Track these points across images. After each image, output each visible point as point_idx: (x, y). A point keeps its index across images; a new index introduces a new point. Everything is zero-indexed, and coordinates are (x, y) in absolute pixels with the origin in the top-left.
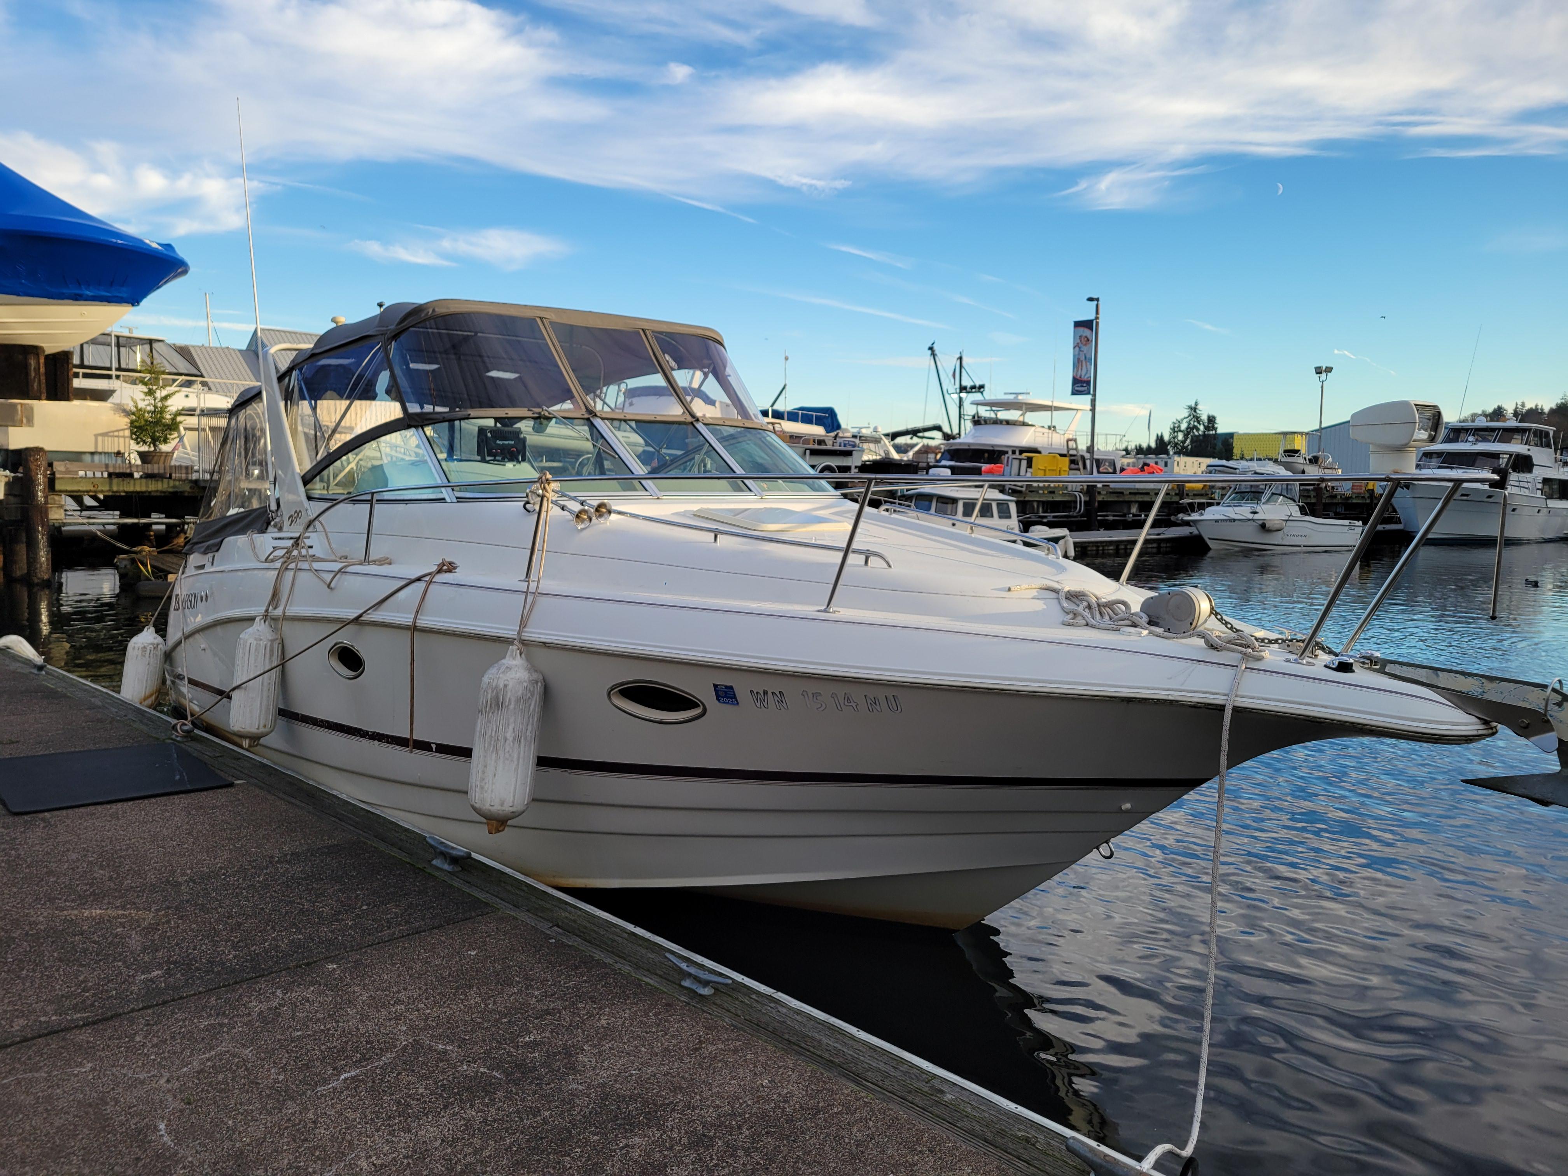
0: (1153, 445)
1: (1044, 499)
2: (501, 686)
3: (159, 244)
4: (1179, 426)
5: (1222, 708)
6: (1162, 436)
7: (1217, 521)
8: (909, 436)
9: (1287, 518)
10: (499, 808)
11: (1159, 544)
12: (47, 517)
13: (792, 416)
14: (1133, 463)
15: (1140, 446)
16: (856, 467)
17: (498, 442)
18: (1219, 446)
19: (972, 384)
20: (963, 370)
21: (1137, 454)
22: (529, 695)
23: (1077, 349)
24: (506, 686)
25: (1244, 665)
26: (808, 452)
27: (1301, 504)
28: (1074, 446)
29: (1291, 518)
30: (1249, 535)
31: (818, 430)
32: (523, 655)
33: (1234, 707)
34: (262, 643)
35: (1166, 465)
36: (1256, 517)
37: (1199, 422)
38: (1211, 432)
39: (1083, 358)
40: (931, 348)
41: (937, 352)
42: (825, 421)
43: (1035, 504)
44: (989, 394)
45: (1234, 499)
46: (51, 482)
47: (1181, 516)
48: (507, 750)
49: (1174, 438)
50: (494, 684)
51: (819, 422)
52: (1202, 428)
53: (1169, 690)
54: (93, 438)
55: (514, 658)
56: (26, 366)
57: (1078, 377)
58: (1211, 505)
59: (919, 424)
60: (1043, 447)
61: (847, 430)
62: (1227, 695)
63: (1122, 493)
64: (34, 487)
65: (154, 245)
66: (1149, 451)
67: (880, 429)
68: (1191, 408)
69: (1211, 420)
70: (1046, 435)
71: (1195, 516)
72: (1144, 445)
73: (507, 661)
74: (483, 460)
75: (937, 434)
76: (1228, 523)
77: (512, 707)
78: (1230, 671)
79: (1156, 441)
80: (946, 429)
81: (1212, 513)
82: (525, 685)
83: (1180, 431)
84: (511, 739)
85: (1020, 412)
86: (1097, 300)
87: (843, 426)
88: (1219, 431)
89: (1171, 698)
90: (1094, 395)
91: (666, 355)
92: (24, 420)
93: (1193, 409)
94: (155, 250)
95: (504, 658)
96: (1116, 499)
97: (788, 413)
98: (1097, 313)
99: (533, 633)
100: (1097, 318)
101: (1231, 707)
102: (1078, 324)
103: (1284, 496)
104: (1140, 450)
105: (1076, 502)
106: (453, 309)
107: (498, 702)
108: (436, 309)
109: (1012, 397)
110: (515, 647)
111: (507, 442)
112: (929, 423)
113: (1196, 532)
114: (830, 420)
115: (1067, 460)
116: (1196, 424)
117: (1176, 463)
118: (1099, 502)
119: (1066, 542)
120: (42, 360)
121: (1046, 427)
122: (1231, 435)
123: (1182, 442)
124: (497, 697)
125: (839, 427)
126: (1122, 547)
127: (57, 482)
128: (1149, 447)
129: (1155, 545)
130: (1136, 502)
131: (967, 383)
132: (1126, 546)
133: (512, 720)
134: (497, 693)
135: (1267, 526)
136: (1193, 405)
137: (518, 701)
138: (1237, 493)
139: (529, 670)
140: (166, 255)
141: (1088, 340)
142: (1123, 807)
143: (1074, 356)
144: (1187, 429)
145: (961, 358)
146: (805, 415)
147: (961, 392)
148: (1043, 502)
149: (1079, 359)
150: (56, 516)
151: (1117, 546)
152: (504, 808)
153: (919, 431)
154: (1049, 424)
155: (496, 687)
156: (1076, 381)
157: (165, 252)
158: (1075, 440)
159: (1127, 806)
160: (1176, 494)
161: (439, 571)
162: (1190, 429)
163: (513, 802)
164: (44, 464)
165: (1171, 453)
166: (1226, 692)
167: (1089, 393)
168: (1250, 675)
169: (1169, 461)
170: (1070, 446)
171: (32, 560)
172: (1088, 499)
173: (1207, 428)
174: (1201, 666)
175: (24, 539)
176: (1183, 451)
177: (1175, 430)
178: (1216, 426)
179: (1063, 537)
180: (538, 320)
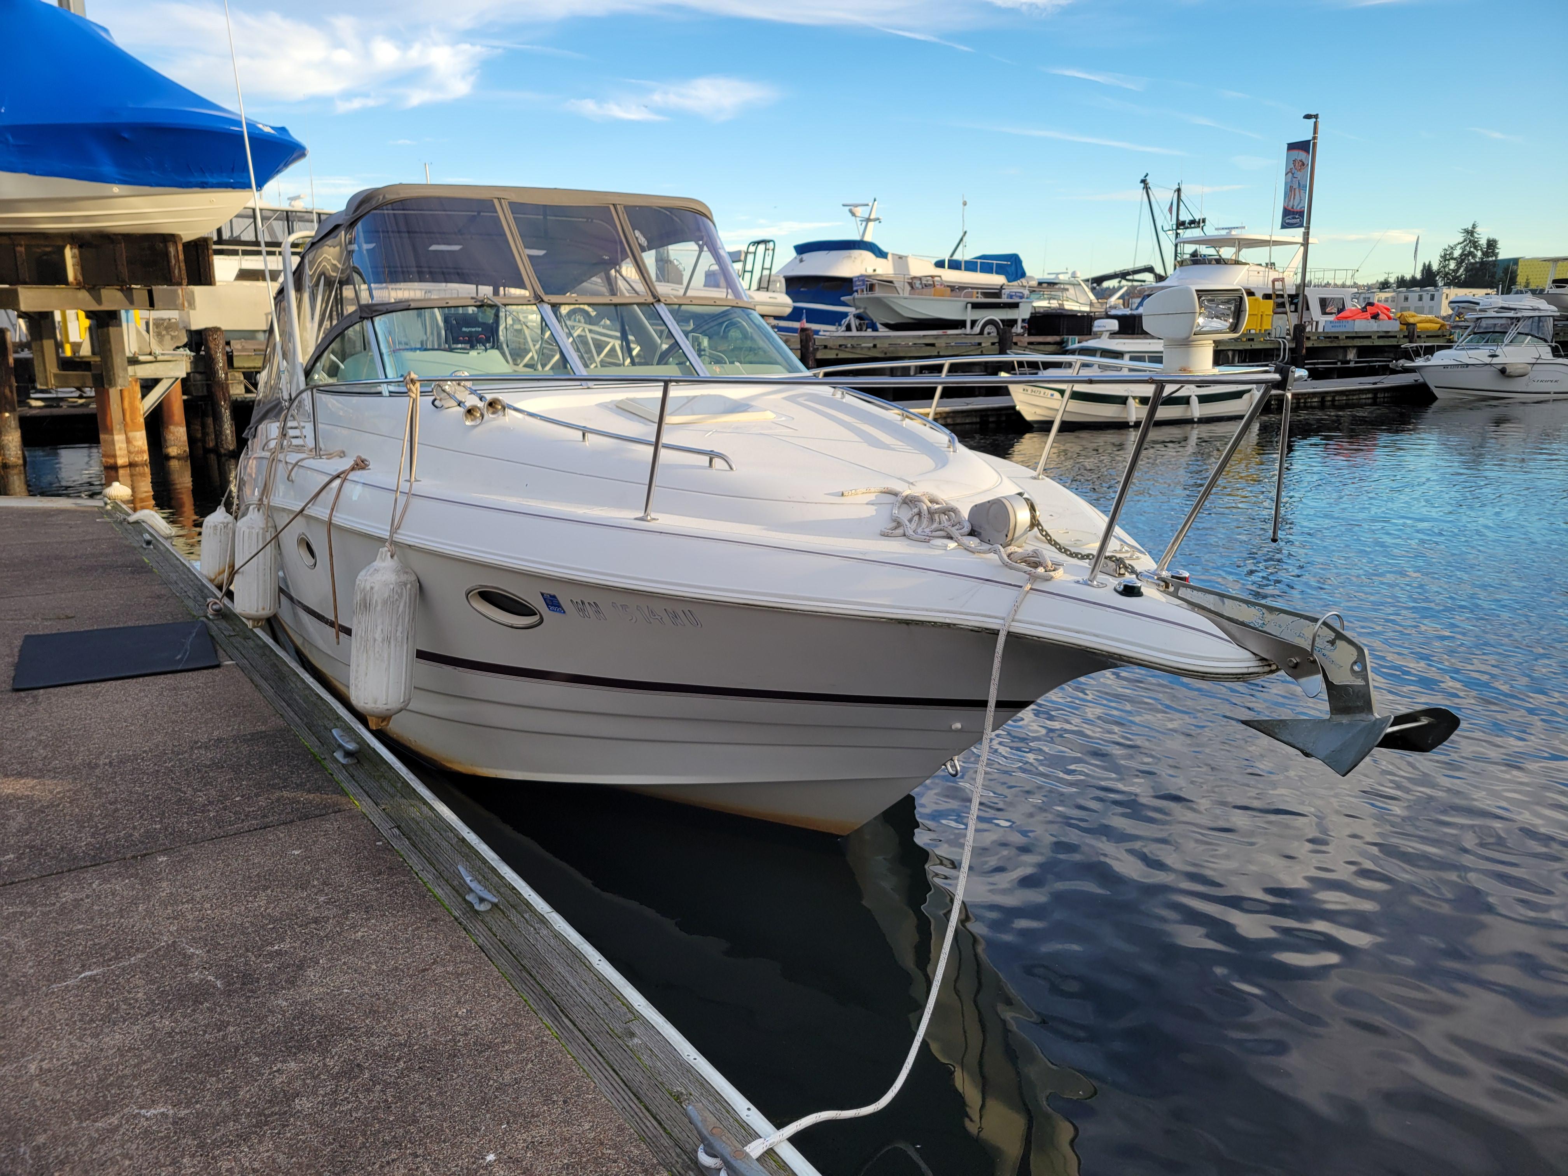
0: (1418, 276)
1: (1241, 348)
2: (368, 588)
3: (272, 128)
4: (1451, 253)
5: (995, 633)
6: (1430, 265)
7: (1445, 367)
8: (1117, 280)
9: (1534, 361)
10: (373, 705)
11: (1375, 394)
12: (229, 393)
13: (970, 266)
14: (1392, 297)
15: (1403, 277)
16: (1023, 321)
17: (464, 329)
18: (1500, 273)
19: (1192, 218)
20: (1181, 203)
21: (1398, 287)
22: (396, 597)
23: (1290, 174)
24: (372, 588)
25: (1029, 586)
26: (969, 306)
27: (1554, 344)
28: (1281, 287)
29: (1539, 361)
30: (1487, 382)
31: (996, 280)
32: (395, 557)
33: (1009, 632)
34: (255, 531)
35: (1432, 298)
36: (1495, 360)
37: (1476, 248)
38: (1491, 259)
39: (1296, 186)
40: (1143, 181)
41: (1150, 185)
42: (1009, 269)
43: (1230, 354)
44: (1210, 231)
45: (1471, 341)
46: (230, 358)
47: (1402, 362)
48: (377, 650)
49: (1444, 267)
50: (362, 587)
51: (1000, 270)
52: (1479, 254)
53: (948, 612)
54: (264, 317)
55: (384, 560)
56: (167, 254)
57: (1290, 208)
58: (1440, 348)
59: (1128, 266)
60: (1257, 288)
61: (1032, 278)
62: (1003, 619)
63: (1337, 338)
64: (215, 365)
65: (267, 130)
66: (1413, 283)
67: (1078, 275)
68: (1467, 231)
69: (1492, 244)
70: (1261, 274)
71: (1419, 362)
72: (1408, 277)
73: (377, 564)
74: (451, 350)
75: (1149, 277)
76: (1460, 369)
77: (379, 608)
78: (1013, 593)
79: (1423, 271)
80: (1159, 270)
81: (1441, 358)
82: (392, 587)
83: (1453, 259)
84: (380, 640)
85: (1233, 250)
86: (1316, 117)
87: (1028, 273)
88: (1501, 257)
89: (948, 621)
90: (1308, 228)
91: (636, 232)
92: (186, 304)
93: (1470, 232)
94: (268, 135)
95: (375, 560)
96: (1329, 345)
97: (966, 262)
98: (1315, 132)
99: (403, 537)
100: (1314, 138)
101: (1005, 633)
102: (1292, 147)
103: (1532, 336)
104: (1402, 283)
105: (1279, 349)
106: (403, 195)
107: (366, 604)
108: (387, 196)
109: (1224, 232)
110: (386, 549)
111: (474, 329)
112: (1140, 264)
113: (1421, 380)
114: (1013, 268)
115: (1270, 302)
116: (1472, 249)
117: (1444, 296)
118: (1307, 348)
119: (1251, 396)
120: (180, 248)
121: (1264, 264)
122: (1516, 261)
123: (1453, 271)
124: (365, 600)
125: (1023, 275)
126: (1329, 398)
127: (235, 359)
128: (1414, 278)
129: (1370, 396)
130: (1354, 347)
131: (1185, 217)
132: (1334, 397)
133: (379, 622)
134: (365, 595)
135: (1508, 371)
136: (1470, 229)
137: (385, 602)
138: (1475, 333)
139: (397, 572)
140: (278, 138)
141: (1303, 164)
142: (953, 727)
143: (1286, 184)
144: (1461, 255)
145: (1179, 190)
146: (985, 264)
147: (1178, 228)
148: (1240, 351)
149: (1291, 187)
150: (238, 392)
151: (1323, 398)
152: (377, 706)
153: (1128, 273)
154: (1268, 261)
155: (364, 589)
156: (1287, 212)
157: (278, 136)
158: (1282, 280)
159: (958, 726)
160: (1405, 337)
161: (353, 469)
162: (1464, 256)
163: (387, 700)
164: (222, 343)
165: (1440, 284)
166: (1004, 615)
167: (1301, 226)
168: (1033, 596)
169: (1436, 293)
170: (1276, 287)
171: (219, 433)
172: (1294, 345)
173: (1486, 254)
174: (988, 586)
175: (210, 413)
176: (1455, 282)
177: (1446, 257)
178: (1497, 251)
179: (1249, 391)
180: (496, 202)
